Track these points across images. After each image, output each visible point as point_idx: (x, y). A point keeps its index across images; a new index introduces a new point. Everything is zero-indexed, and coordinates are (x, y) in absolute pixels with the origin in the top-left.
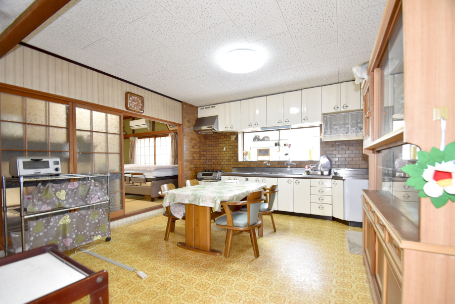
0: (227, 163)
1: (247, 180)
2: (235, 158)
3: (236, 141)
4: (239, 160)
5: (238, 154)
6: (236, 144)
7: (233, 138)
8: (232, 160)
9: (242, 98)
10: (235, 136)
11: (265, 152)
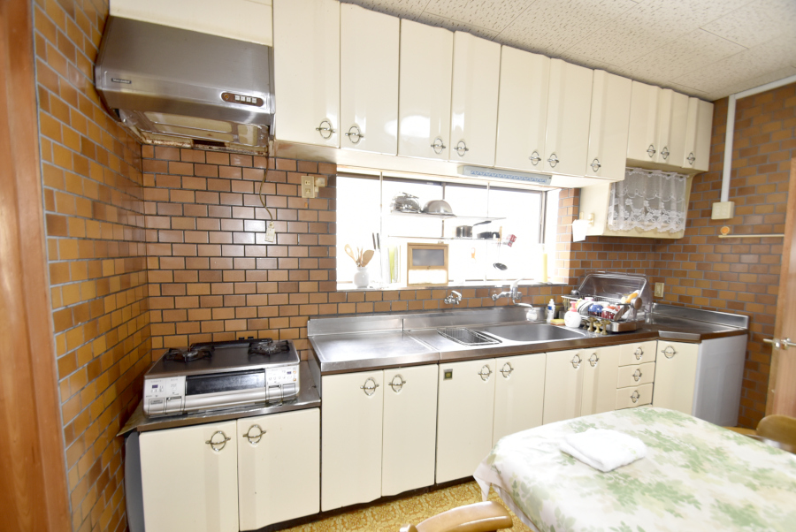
0: (283, 299)
1: (448, 375)
2: (323, 275)
3: (324, 204)
4: (340, 287)
5: (333, 260)
6: (323, 217)
7: (310, 187)
8: (304, 287)
9: (417, 9)
10: (321, 182)
11: (429, 255)
